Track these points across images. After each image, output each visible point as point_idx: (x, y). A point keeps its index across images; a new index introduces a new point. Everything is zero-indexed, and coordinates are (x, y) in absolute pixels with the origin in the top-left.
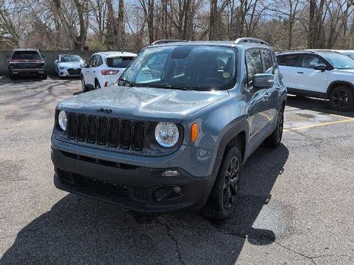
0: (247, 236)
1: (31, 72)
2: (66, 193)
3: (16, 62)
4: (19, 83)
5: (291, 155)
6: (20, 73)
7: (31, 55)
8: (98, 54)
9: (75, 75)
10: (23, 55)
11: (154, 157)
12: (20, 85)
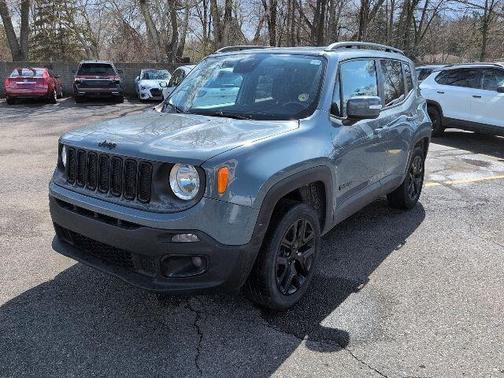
0: (306, 337)
1: (102, 93)
2: (73, 262)
3: (83, 79)
4: (85, 107)
5: (426, 222)
6: (88, 93)
7: (103, 70)
8: (182, 68)
9: (157, 97)
10: (92, 70)
11: (162, 213)
12: (85, 111)
